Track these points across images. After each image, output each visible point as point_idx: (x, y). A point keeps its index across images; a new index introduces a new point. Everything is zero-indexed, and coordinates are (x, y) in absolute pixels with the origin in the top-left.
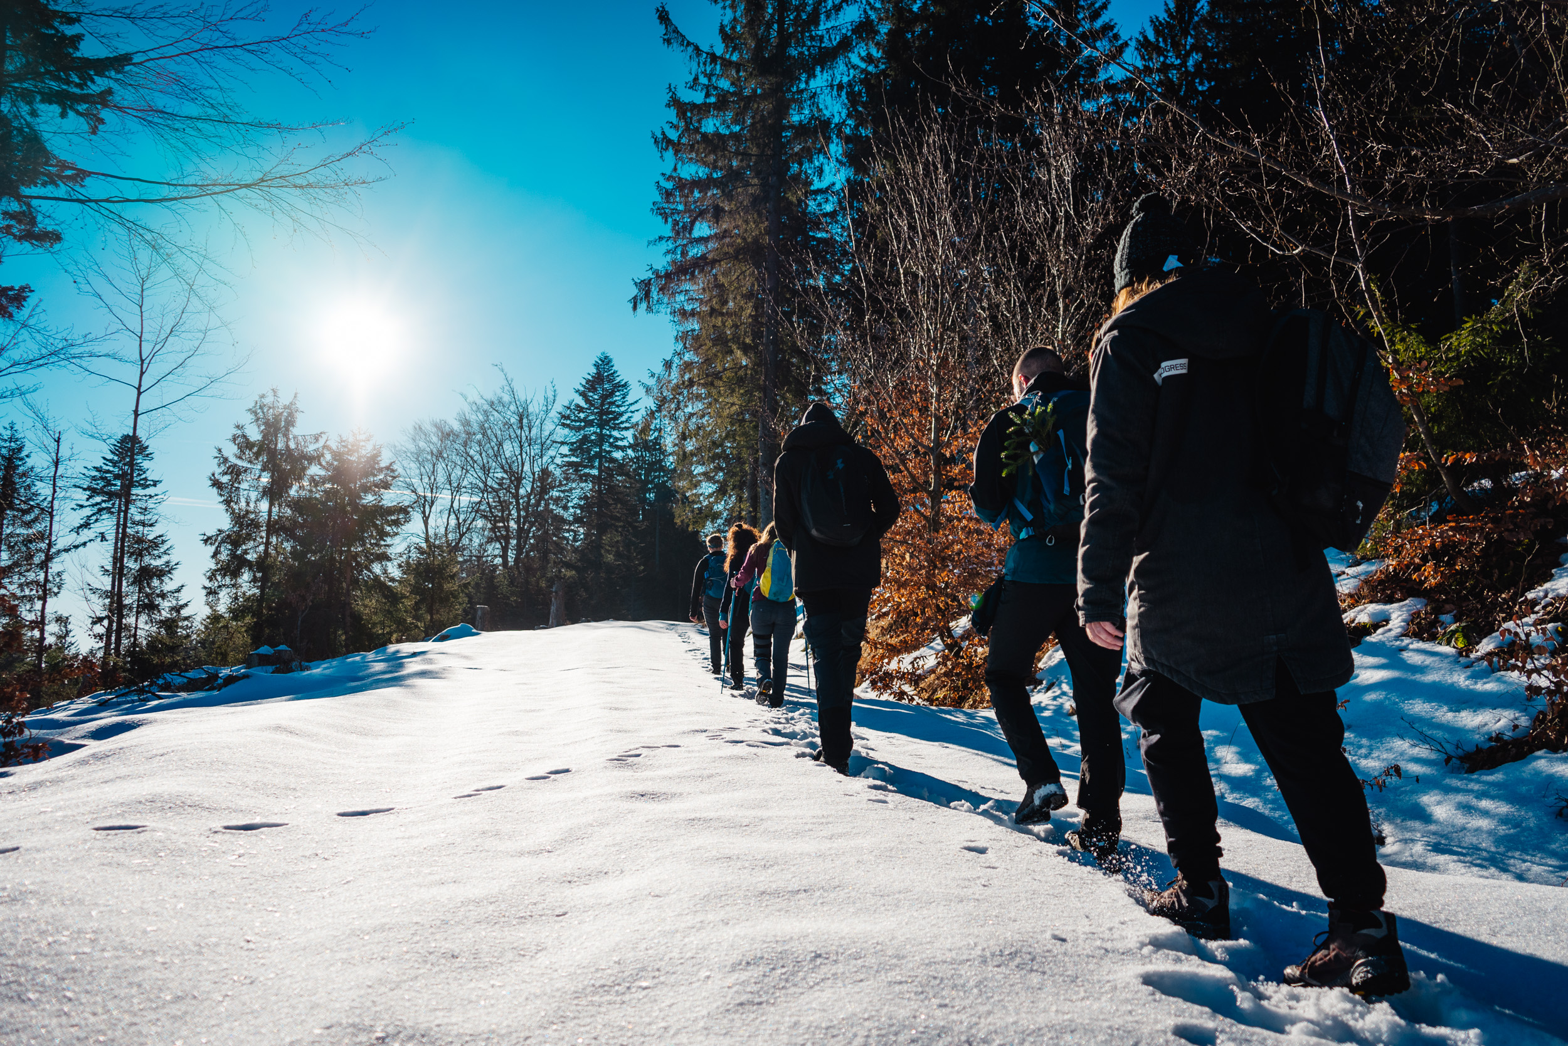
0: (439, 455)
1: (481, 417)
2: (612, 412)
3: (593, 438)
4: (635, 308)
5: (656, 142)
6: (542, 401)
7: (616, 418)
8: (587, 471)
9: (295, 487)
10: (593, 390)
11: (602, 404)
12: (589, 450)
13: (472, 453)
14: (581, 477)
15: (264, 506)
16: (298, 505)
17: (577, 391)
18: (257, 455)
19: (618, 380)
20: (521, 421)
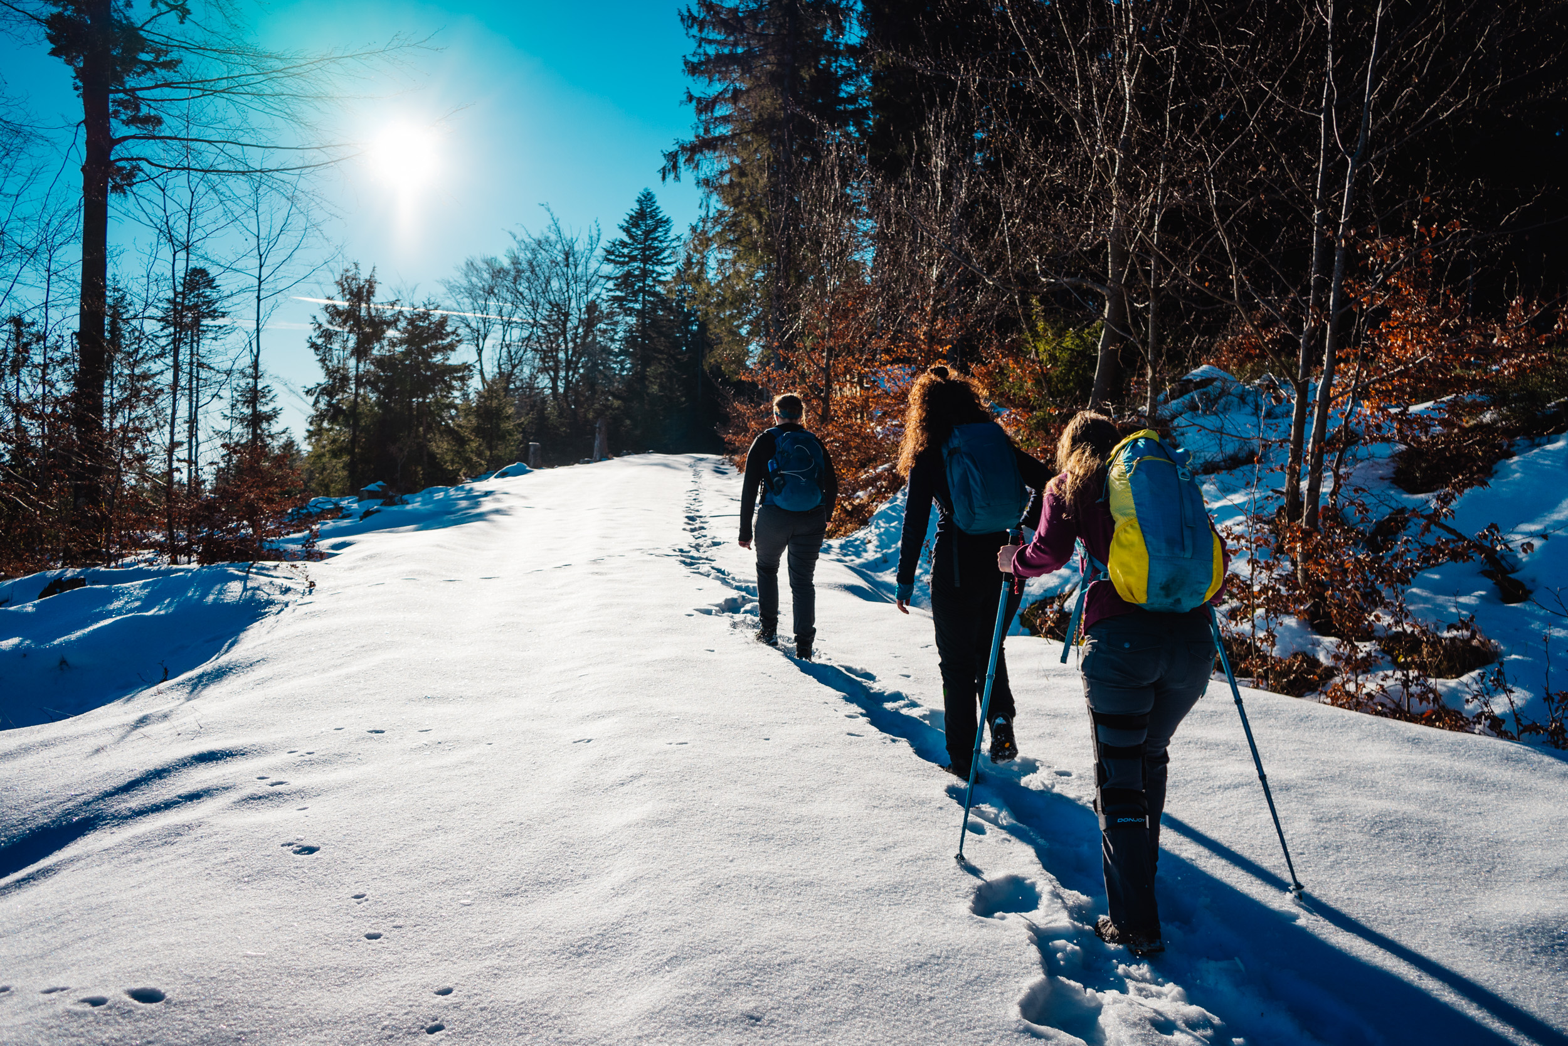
0: (491, 291)
1: (529, 255)
2: (655, 248)
3: (637, 273)
4: (664, 178)
5: (682, 20)
6: (587, 240)
7: (657, 254)
8: (631, 305)
9: (377, 346)
10: (636, 225)
11: (646, 240)
12: (633, 285)
13: (521, 289)
14: (625, 310)
15: (352, 362)
16: (380, 362)
17: (621, 227)
18: (345, 322)
19: (660, 215)
20: (567, 259)
